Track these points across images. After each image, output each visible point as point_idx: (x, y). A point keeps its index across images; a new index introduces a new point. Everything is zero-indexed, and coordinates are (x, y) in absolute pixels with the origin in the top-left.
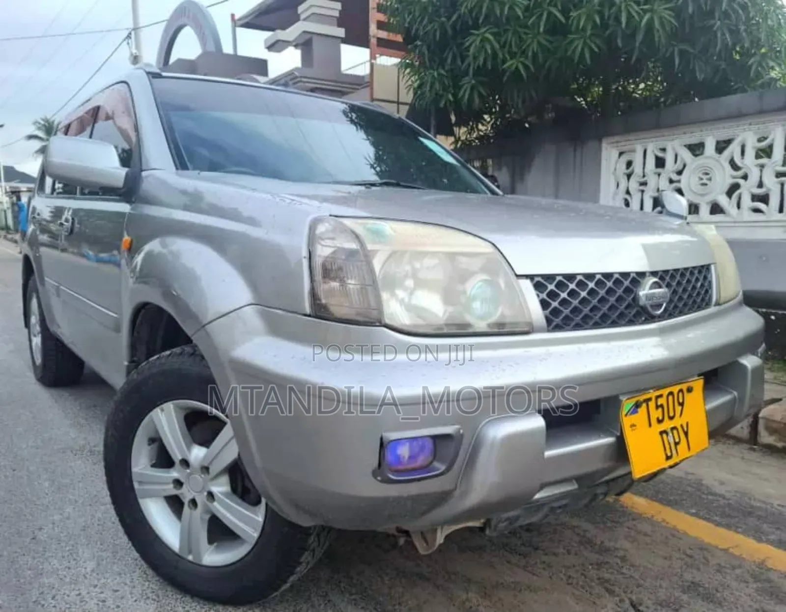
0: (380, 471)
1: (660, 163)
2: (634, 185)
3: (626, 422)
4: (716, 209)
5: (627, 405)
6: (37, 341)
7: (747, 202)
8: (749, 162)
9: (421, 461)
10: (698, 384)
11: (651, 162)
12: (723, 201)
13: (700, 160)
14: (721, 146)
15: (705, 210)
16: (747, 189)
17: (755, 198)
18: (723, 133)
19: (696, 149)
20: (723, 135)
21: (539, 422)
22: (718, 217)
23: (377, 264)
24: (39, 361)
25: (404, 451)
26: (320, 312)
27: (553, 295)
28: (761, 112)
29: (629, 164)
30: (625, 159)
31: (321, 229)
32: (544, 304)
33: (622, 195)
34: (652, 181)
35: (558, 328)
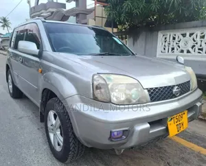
0: (110, 138)
1: (174, 38)
2: (166, 44)
3: (169, 123)
4: (188, 52)
5: (169, 119)
6: (11, 87)
7: (197, 50)
8: (198, 40)
9: (120, 136)
10: (186, 112)
11: (171, 38)
12: (190, 50)
13: (185, 38)
14: (191, 35)
15: (185, 52)
16: (197, 47)
17: (199, 49)
18: (192, 31)
19: (184, 35)
20: (192, 32)
21: (148, 125)
22: (189, 54)
23: (109, 87)
24: (11, 92)
25: (116, 133)
26: (95, 98)
27: (152, 93)
28: (202, 26)
29: (166, 38)
30: (164, 37)
31: (95, 77)
32: (150, 95)
33: (163, 47)
34: (172, 43)
35: (153, 101)
